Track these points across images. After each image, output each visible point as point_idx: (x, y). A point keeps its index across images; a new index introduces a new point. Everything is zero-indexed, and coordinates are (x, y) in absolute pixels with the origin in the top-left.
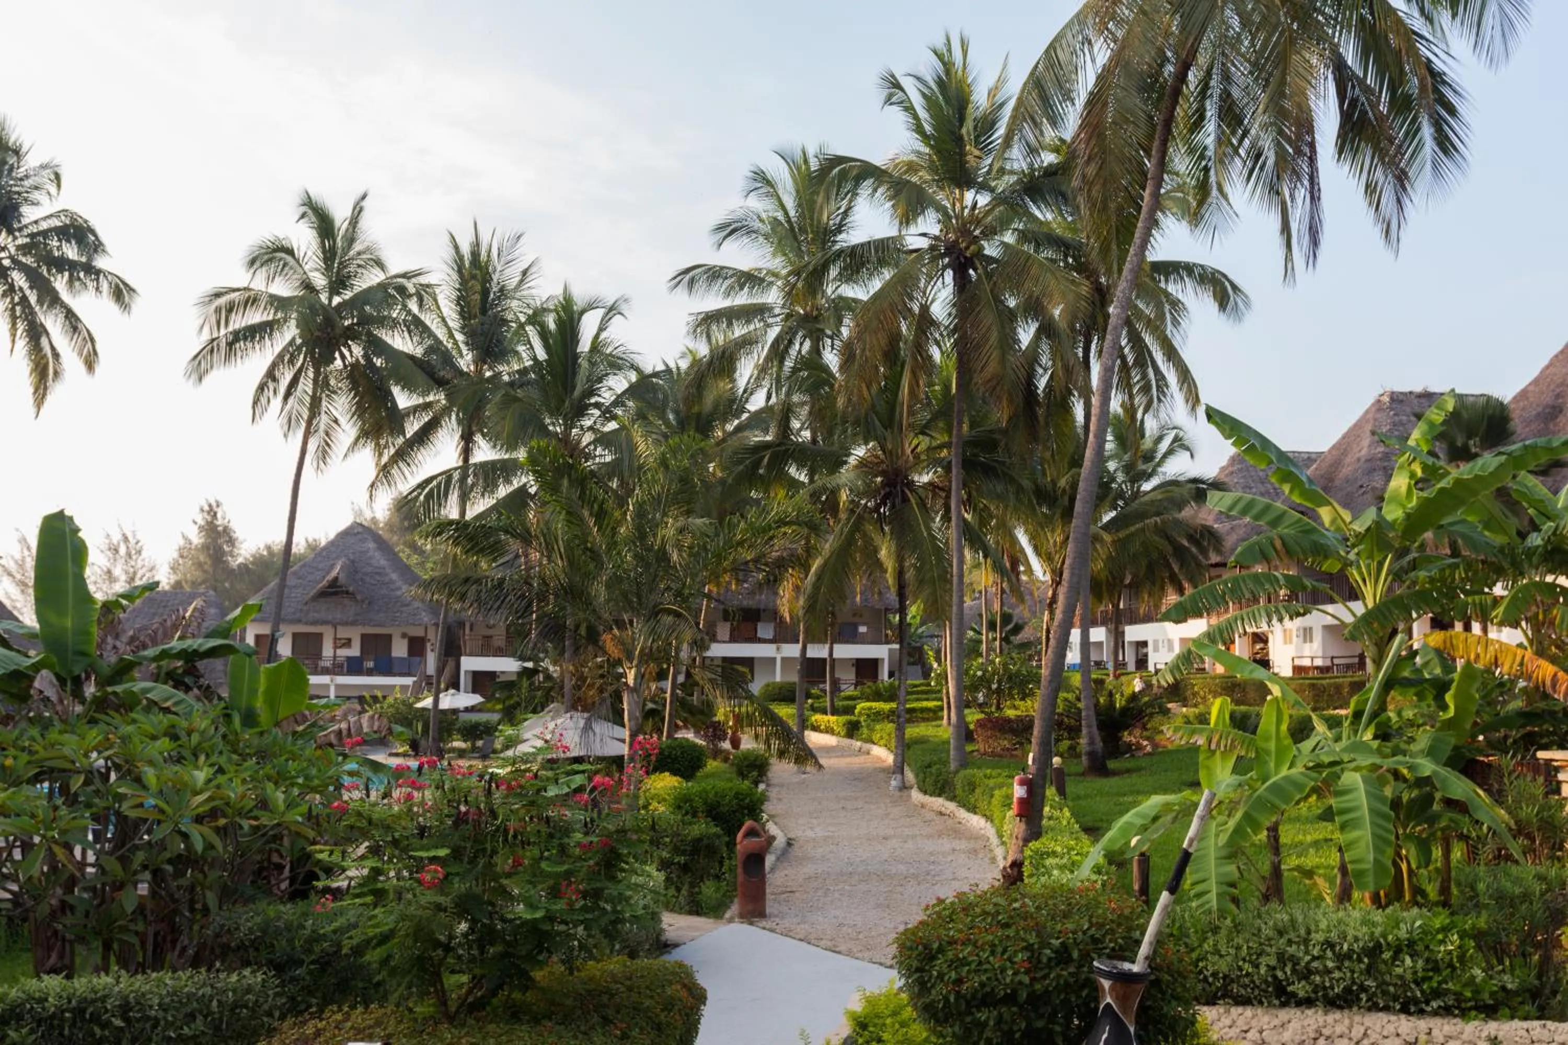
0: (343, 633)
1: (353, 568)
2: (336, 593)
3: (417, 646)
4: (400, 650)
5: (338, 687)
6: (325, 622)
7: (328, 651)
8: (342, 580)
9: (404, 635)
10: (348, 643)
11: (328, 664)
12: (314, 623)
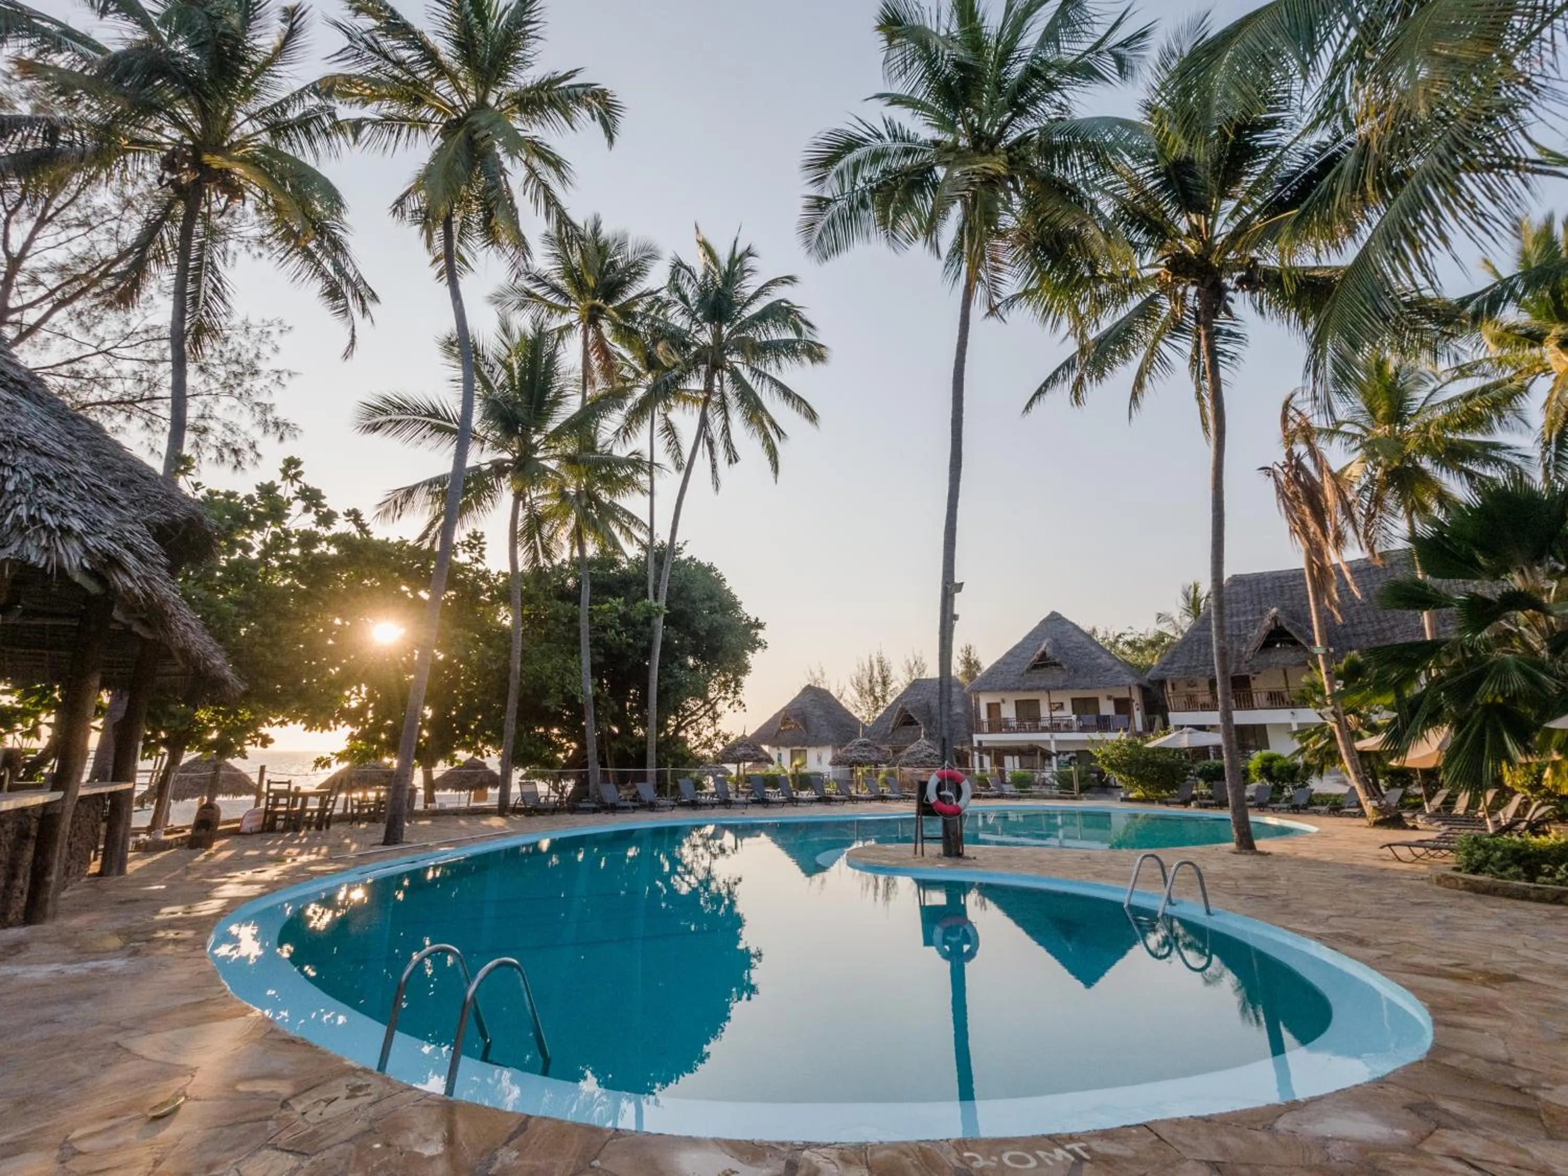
0: (1056, 698)
1: (1057, 644)
2: (1043, 666)
3: (1123, 706)
4: (1107, 709)
5: (1058, 742)
6: (1038, 689)
7: (1045, 712)
8: (1049, 652)
9: (1109, 698)
10: (1061, 706)
11: (1046, 724)
12: (1030, 690)
